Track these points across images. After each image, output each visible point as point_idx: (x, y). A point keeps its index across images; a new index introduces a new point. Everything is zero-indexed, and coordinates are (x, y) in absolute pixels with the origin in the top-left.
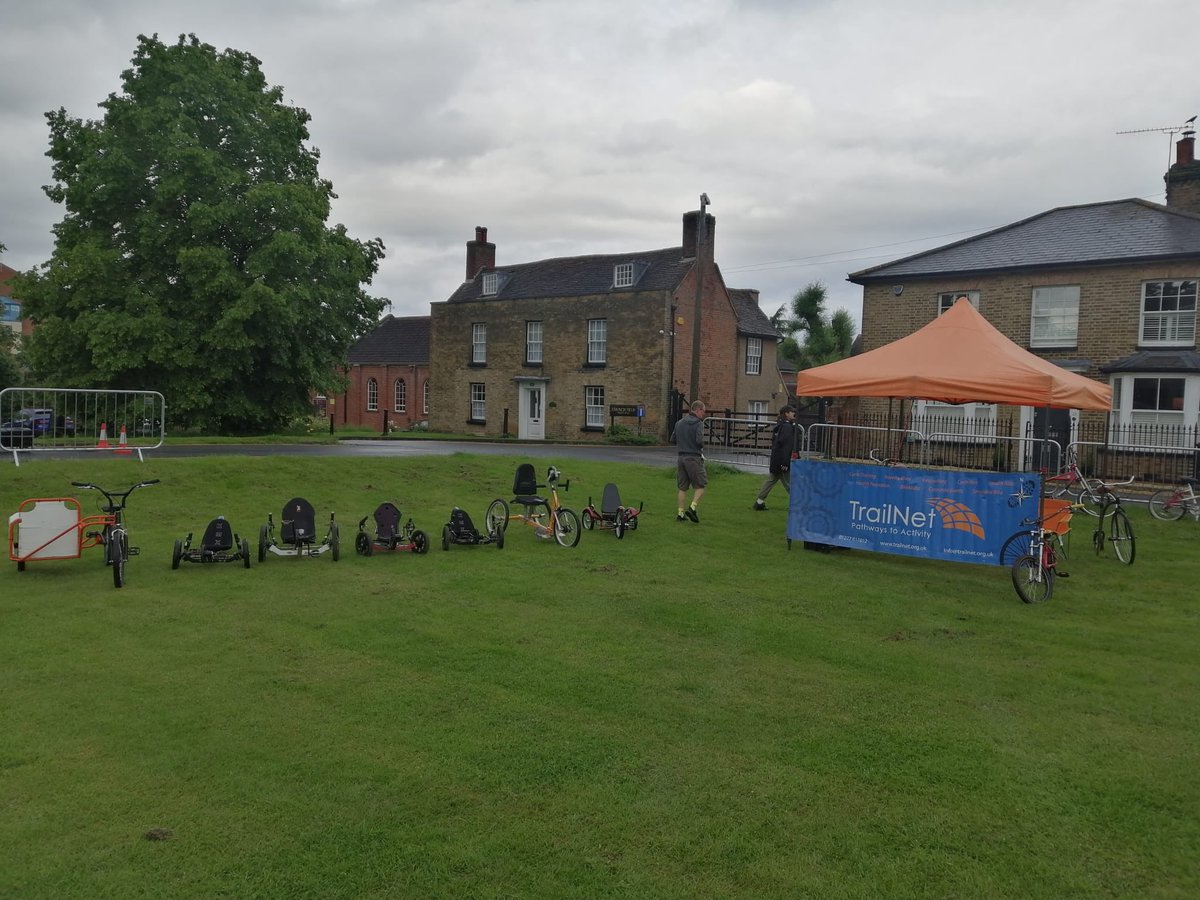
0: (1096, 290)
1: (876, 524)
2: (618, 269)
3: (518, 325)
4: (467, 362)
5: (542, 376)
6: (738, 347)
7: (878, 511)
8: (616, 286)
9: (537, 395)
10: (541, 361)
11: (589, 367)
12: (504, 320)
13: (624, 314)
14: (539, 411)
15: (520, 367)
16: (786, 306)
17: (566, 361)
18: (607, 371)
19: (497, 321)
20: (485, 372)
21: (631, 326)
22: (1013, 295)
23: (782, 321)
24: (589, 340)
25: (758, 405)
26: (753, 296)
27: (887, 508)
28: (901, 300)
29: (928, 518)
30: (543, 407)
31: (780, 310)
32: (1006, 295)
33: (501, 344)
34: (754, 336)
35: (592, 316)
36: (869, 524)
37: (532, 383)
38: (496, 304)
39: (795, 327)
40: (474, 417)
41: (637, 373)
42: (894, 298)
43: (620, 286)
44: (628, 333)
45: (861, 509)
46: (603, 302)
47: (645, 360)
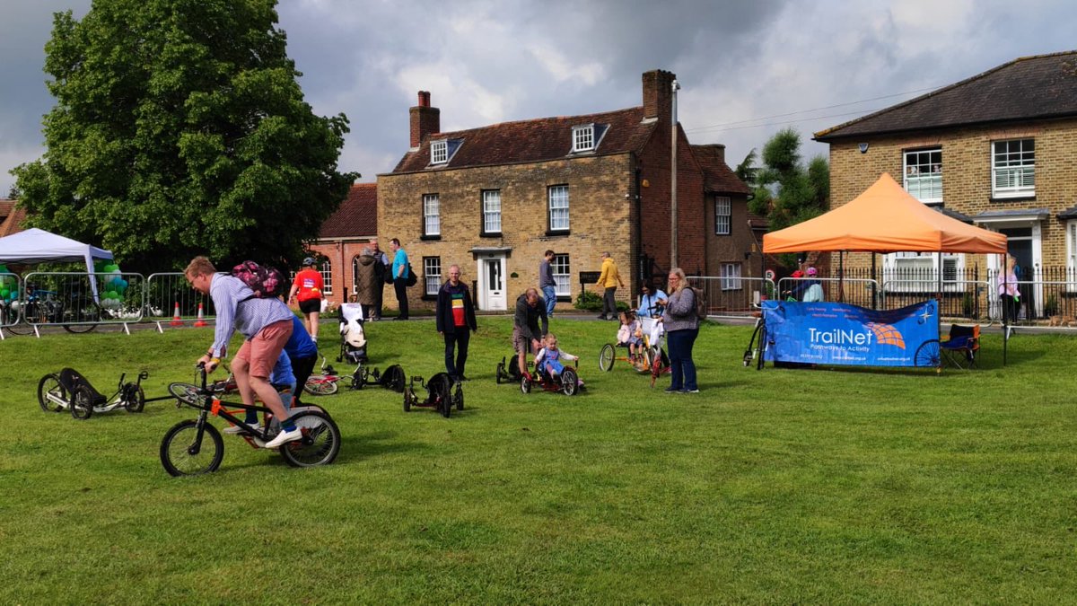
0: (1049, 142)
1: (829, 344)
2: (577, 132)
3: (474, 194)
4: (419, 235)
5: (502, 246)
6: (705, 207)
7: (831, 334)
8: (576, 150)
9: (496, 267)
10: (500, 231)
11: (550, 234)
12: (458, 190)
13: (586, 178)
14: (500, 283)
15: (478, 238)
16: (756, 152)
17: (527, 229)
18: (571, 237)
19: (451, 191)
20: (439, 244)
21: (596, 191)
22: (973, 149)
23: (752, 169)
24: (551, 208)
25: (730, 267)
26: (718, 151)
27: (836, 332)
28: (866, 156)
29: (867, 337)
30: (503, 279)
31: (749, 157)
32: (967, 149)
33: (455, 215)
34: (722, 194)
35: (552, 183)
36: (824, 344)
37: (491, 253)
38: (448, 174)
39: (766, 179)
40: (429, 293)
41: (603, 239)
42: (860, 156)
43: (580, 150)
44: (591, 198)
45: (818, 334)
46: (564, 167)
47: (611, 224)
